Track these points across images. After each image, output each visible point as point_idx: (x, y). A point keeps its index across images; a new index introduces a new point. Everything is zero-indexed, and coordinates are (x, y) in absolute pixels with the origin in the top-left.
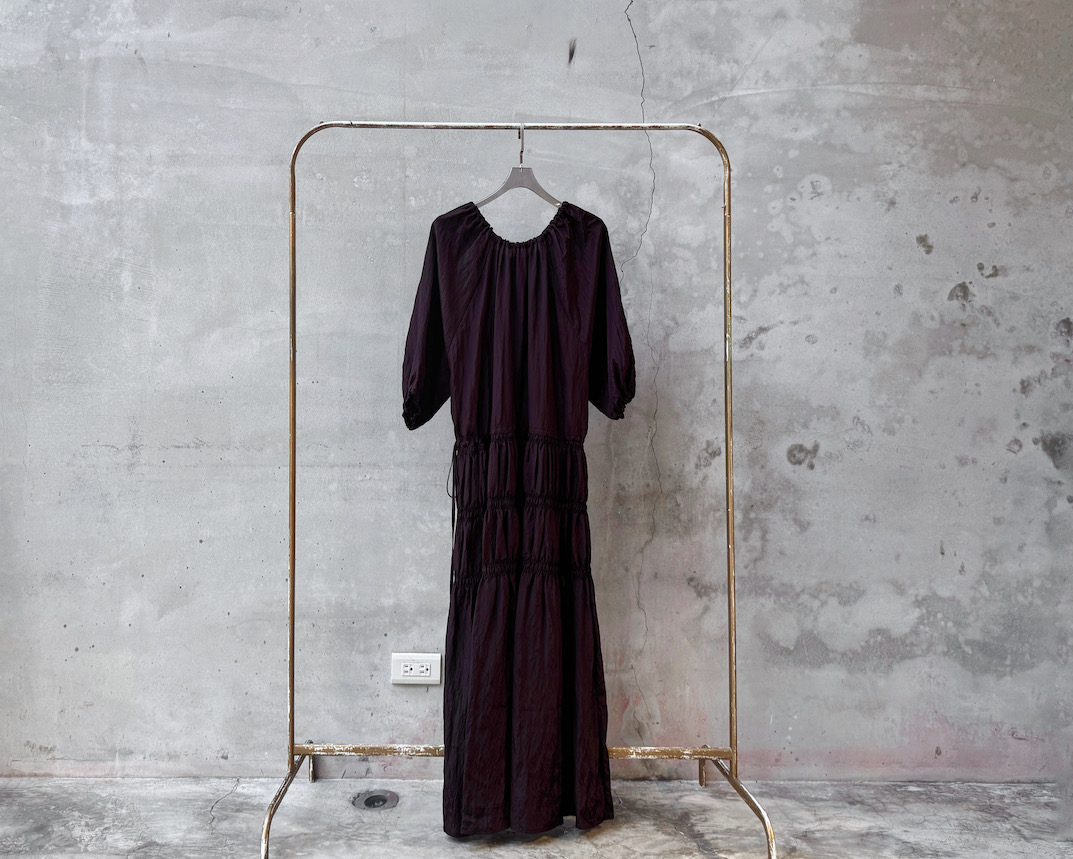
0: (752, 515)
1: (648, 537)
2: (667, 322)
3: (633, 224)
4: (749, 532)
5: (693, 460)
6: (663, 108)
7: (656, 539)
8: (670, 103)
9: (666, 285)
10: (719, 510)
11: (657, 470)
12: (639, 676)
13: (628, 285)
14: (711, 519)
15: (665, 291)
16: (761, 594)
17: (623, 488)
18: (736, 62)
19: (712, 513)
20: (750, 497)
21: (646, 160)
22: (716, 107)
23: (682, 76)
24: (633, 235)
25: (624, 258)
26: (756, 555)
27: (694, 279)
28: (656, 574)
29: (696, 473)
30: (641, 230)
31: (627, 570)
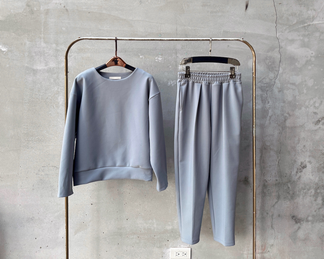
0: (318, 191)
1: (276, 200)
2: (286, 114)
3: (272, 75)
4: (317, 197)
5: (295, 170)
6: (284, 28)
7: (280, 202)
8: (288, 26)
9: (285, 100)
10: (305, 189)
11: (281, 174)
12: (271, 254)
13: (269, 100)
14: (302, 193)
15: (285, 102)
16: (321, 222)
17: (267, 182)
18: (315, 10)
19: (302, 190)
20: (317, 184)
21: (277, 49)
22: (306, 28)
23: (292, 15)
24: (272, 80)
25: (268, 89)
26: (319, 206)
27: (297, 97)
28: (279, 215)
29: (296, 175)
30: (275, 77)
31: (267, 214)
